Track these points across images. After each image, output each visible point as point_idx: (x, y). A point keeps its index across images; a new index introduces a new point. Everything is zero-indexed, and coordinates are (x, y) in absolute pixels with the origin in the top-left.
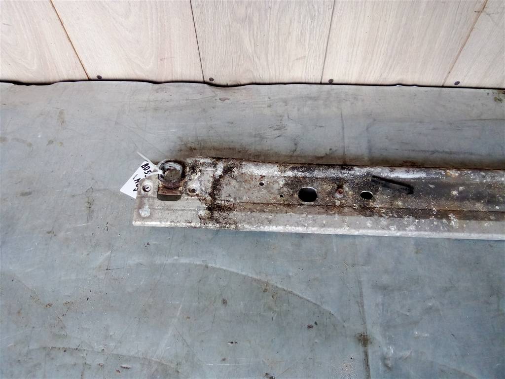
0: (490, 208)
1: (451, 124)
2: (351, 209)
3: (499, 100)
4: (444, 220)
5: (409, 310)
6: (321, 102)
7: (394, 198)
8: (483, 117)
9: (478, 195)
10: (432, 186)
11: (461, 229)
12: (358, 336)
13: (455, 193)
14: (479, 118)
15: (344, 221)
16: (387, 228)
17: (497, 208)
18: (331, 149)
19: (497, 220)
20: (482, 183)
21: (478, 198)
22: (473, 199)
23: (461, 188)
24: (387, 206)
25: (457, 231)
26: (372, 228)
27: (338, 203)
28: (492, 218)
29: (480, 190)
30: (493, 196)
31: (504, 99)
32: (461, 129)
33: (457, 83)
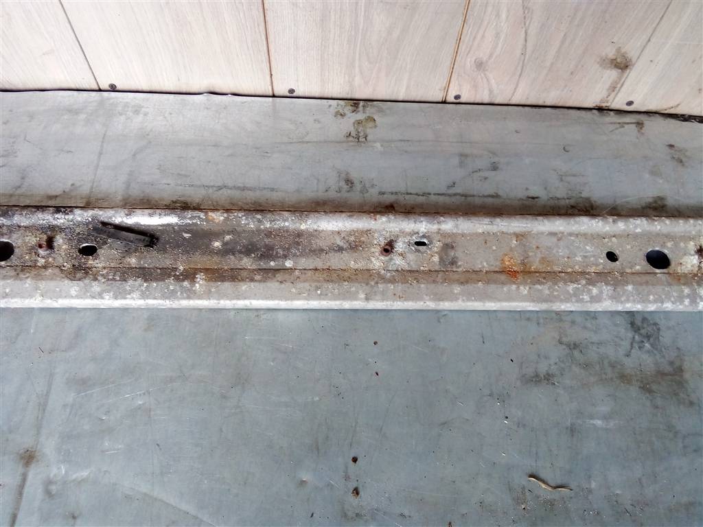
0: (263, 264)
1: (257, 148)
2: (57, 271)
3: (341, 115)
4: (186, 283)
5: (107, 413)
6: (82, 116)
7: (128, 252)
8: (307, 139)
9: (250, 247)
10: (186, 235)
11: (208, 295)
12: (22, 451)
13: (217, 244)
14: (301, 140)
15: (37, 288)
16: (100, 296)
17: (272, 263)
18: (73, 185)
19: (263, 280)
20: (259, 231)
21: (248, 250)
22: (240, 252)
23: (228, 238)
24: (112, 265)
25: (200, 298)
26: (77, 297)
27: (41, 262)
28: (258, 277)
29: (255, 240)
30: (270, 248)
31: (349, 114)
32: (269, 155)
33: (292, 91)
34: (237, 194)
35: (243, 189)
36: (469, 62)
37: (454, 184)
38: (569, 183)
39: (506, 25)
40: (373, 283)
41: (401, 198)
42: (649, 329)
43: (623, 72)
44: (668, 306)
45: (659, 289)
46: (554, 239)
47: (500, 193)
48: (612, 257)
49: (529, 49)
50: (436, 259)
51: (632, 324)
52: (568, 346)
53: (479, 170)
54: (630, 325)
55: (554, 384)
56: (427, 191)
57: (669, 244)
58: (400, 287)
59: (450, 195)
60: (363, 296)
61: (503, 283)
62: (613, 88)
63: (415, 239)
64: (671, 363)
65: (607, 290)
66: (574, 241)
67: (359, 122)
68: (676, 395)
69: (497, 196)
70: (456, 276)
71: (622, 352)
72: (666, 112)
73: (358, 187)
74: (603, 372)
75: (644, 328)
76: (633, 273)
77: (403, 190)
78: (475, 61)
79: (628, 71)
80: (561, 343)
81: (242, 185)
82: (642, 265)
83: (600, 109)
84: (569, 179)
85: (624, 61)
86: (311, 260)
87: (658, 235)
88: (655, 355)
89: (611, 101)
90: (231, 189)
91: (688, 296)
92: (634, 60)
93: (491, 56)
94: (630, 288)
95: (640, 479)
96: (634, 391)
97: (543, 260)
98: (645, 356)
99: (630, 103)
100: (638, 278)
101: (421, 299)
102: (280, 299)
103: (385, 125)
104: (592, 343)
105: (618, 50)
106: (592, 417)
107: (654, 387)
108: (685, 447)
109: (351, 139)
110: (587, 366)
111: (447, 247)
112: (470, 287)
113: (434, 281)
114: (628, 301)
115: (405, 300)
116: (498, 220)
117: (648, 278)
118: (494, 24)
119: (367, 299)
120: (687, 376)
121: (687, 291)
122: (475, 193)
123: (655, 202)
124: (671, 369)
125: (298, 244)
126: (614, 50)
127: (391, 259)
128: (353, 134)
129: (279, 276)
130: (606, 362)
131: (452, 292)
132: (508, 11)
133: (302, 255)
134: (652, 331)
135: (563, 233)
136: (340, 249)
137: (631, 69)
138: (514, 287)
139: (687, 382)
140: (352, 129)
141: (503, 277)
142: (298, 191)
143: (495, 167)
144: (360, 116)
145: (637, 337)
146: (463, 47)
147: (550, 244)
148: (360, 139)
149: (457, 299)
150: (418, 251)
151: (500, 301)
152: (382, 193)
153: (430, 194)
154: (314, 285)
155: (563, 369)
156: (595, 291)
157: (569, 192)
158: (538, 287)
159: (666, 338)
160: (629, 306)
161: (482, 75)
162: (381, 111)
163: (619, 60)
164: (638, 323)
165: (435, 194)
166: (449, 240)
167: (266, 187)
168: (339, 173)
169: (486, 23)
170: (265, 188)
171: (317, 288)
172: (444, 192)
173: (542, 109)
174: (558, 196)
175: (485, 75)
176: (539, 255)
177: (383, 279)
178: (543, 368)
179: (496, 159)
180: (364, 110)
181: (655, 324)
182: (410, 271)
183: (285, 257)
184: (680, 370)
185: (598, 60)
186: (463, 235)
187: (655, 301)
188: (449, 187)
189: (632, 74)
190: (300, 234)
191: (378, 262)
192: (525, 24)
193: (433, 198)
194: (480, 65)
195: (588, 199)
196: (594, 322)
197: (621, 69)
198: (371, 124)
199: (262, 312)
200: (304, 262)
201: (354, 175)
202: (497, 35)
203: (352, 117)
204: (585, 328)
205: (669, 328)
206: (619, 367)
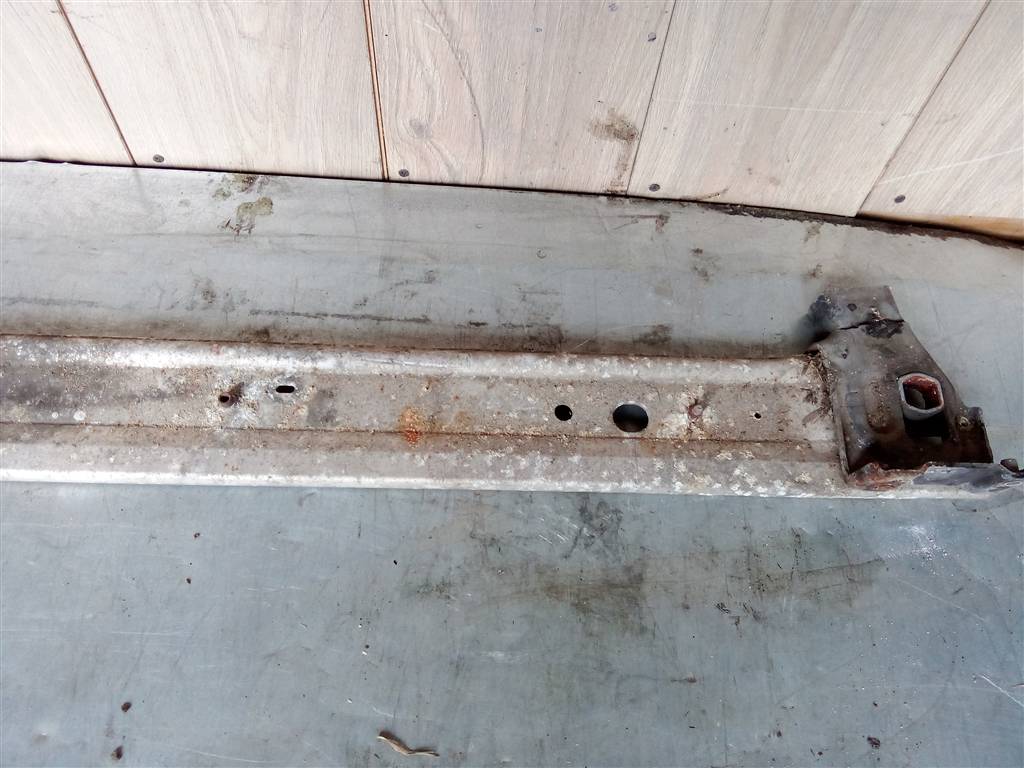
0: (40, 417)
1: (82, 243)
3: (224, 195)
8: (160, 229)
9: (26, 390)
14: (150, 232)
17: (55, 415)
19: (34, 441)
20: (43, 367)
21: (23, 395)
22: (10, 398)
28: (27, 436)
29: (35, 381)
30: (55, 392)
31: (236, 193)
32: (98, 252)
33: (158, 158)
34: (36, 311)
35: (49, 302)
36: (403, 125)
37: (365, 301)
38: (534, 303)
39: (437, 75)
40: (196, 448)
41: (282, 320)
42: (607, 518)
43: (629, 144)
44: (629, 486)
45: (618, 461)
46: (484, 386)
47: (431, 316)
48: (563, 413)
49: (483, 109)
50: (304, 412)
51: (583, 510)
52: (483, 541)
53: (407, 282)
54: (579, 513)
55: (449, 597)
56: (323, 311)
57: (650, 397)
58: (235, 454)
59: (354, 318)
60: (177, 466)
61: (392, 450)
62: (625, 165)
63: (278, 382)
64: (628, 569)
65: (542, 461)
66: (511, 390)
67: (247, 207)
68: (624, 616)
69: (425, 320)
70: (327, 439)
71: (558, 551)
72: (711, 200)
73: (221, 301)
74: (524, 580)
75: (598, 517)
76: (588, 438)
77: (288, 309)
78: (411, 124)
79: (636, 142)
80: (473, 536)
81: (46, 297)
82: (605, 425)
83: (612, 195)
84: (535, 297)
85: (626, 129)
86: (113, 411)
87: (636, 383)
88: (607, 556)
89: (626, 183)
90: (29, 302)
91: (660, 472)
92: (639, 127)
93: (430, 116)
94: (576, 459)
95: (541, 741)
96: (563, 610)
97: (461, 417)
98: (592, 559)
99: (655, 187)
100: (593, 446)
101: (265, 472)
102: (53, 467)
103: (286, 212)
104: (518, 537)
105: (612, 112)
106: (491, 648)
107: (594, 604)
108: (618, 695)
109: (228, 230)
110: (503, 571)
111: (325, 395)
112: (340, 455)
113: (290, 446)
114: (570, 477)
115: (241, 474)
116: (401, 357)
117: (607, 445)
118: (420, 73)
119: (184, 471)
120: (646, 589)
121: (659, 464)
122: (394, 315)
123: (655, 333)
124: (625, 579)
125: (99, 387)
126: (606, 113)
127: (235, 412)
128: (233, 224)
129: (59, 435)
130: (532, 567)
131: (313, 462)
132: (432, 54)
133: (101, 404)
134: (610, 522)
135: (497, 378)
136: (161, 395)
137: (640, 140)
138: (407, 455)
139: (644, 598)
140: (234, 216)
141: (395, 441)
142: (129, 307)
143: (430, 278)
144: (252, 197)
145: (585, 530)
146: (386, 105)
147: (474, 394)
148: (241, 231)
149: (319, 473)
150: (278, 400)
151: (382, 475)
152: (255, 313)
153: (326, 315)
154: (105, 449)
155: (467, 575)
156: (524, 462)
157: (532, 317)
158: (442, 455)
159: (628, 532)
160: (571, 485)
161: (428, 143)
162: (285, 189)
163: (617, 127)
164: (592, 509)
165: (333, 316)
166: (326, 386)
167: (82, 299)
168: (197, 282)
169: (406, 71)
170: (80, 302)
171: (111, 453)
172: (348, 312)
173: (525, 194)
174: (515, 322)
175: (431, 142)
176: (457, 410)
177: (214, 441)
178: (438, 574)
179: (434, 267)
180: (260, 187)
181: (617, 511)
182: (260, 430)
183: (76, 406)
184: (640, 579)
185: (587, 126)
186: (350, 378)
187: (610, 479)
188: (357, 306)
189: (645, 147)
190: (104, 372)
191: (214, 415)
192: (464, 74)
193: (330, 320)
194: (420, 129)
195: (557, 328)
196: (526, 507)
197: (624, 139)
198: (265, 209)
199: (36, 487)
200: (103, 415)
201: (219, 285)
202: (429, 88)
203: (239, 198)
204: (512, 515)
205: (635, 518)
206: (549, 573)
